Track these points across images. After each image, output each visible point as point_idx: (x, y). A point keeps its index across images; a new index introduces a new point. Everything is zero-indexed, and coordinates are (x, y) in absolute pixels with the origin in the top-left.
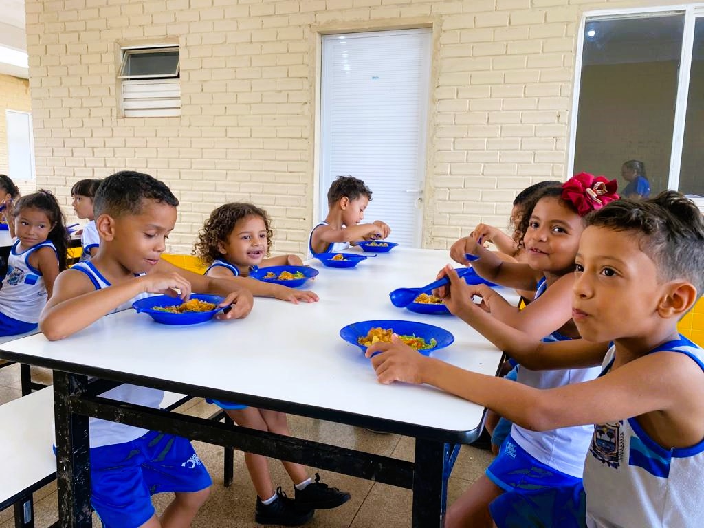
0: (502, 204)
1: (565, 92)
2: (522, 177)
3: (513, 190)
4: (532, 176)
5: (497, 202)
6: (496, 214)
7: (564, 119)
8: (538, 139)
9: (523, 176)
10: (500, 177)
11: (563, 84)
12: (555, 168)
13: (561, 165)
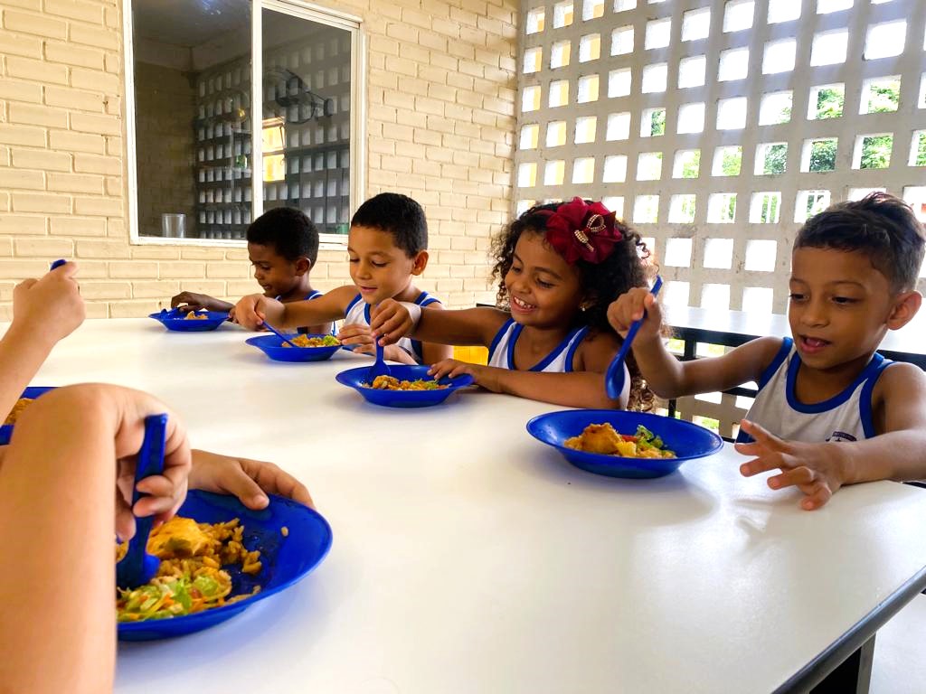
0: (25, 238)
1: (112, 67)
2: (54, 194)
3: (42, 216)
4: (72, 193)
5: (15, 235)
6: (16, 256)
7: (114, 107)
8: (77, 134)
9: (58, 192)
10: (15, 192)
11: (107, 53)
12: (108, 182)
13: (117, 180)
